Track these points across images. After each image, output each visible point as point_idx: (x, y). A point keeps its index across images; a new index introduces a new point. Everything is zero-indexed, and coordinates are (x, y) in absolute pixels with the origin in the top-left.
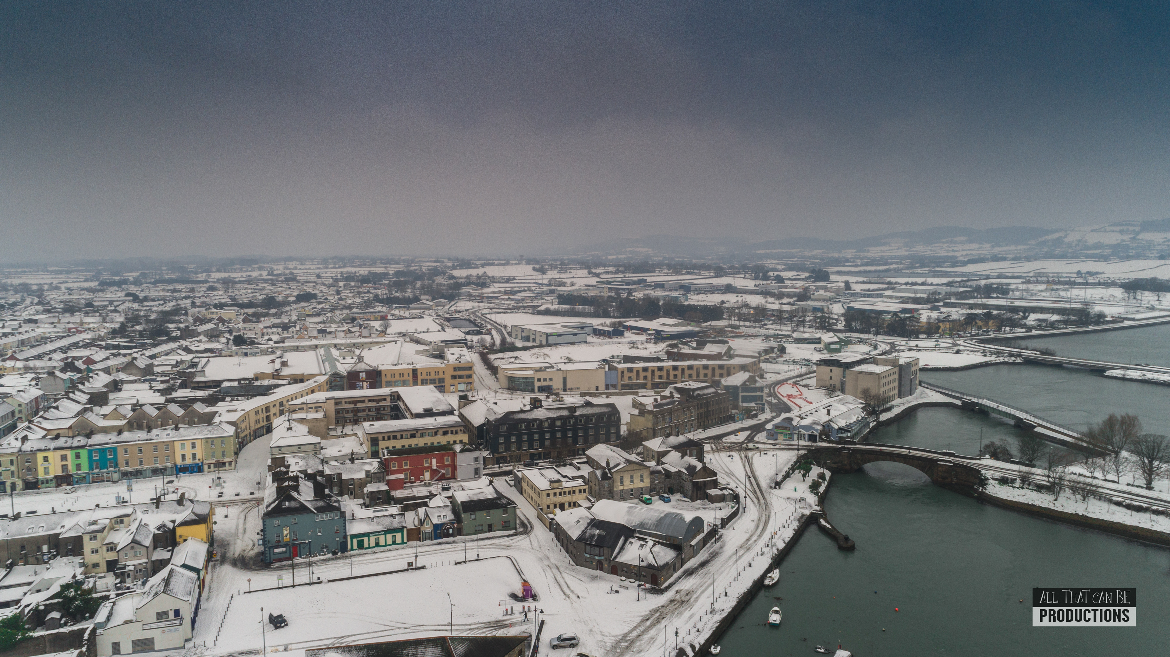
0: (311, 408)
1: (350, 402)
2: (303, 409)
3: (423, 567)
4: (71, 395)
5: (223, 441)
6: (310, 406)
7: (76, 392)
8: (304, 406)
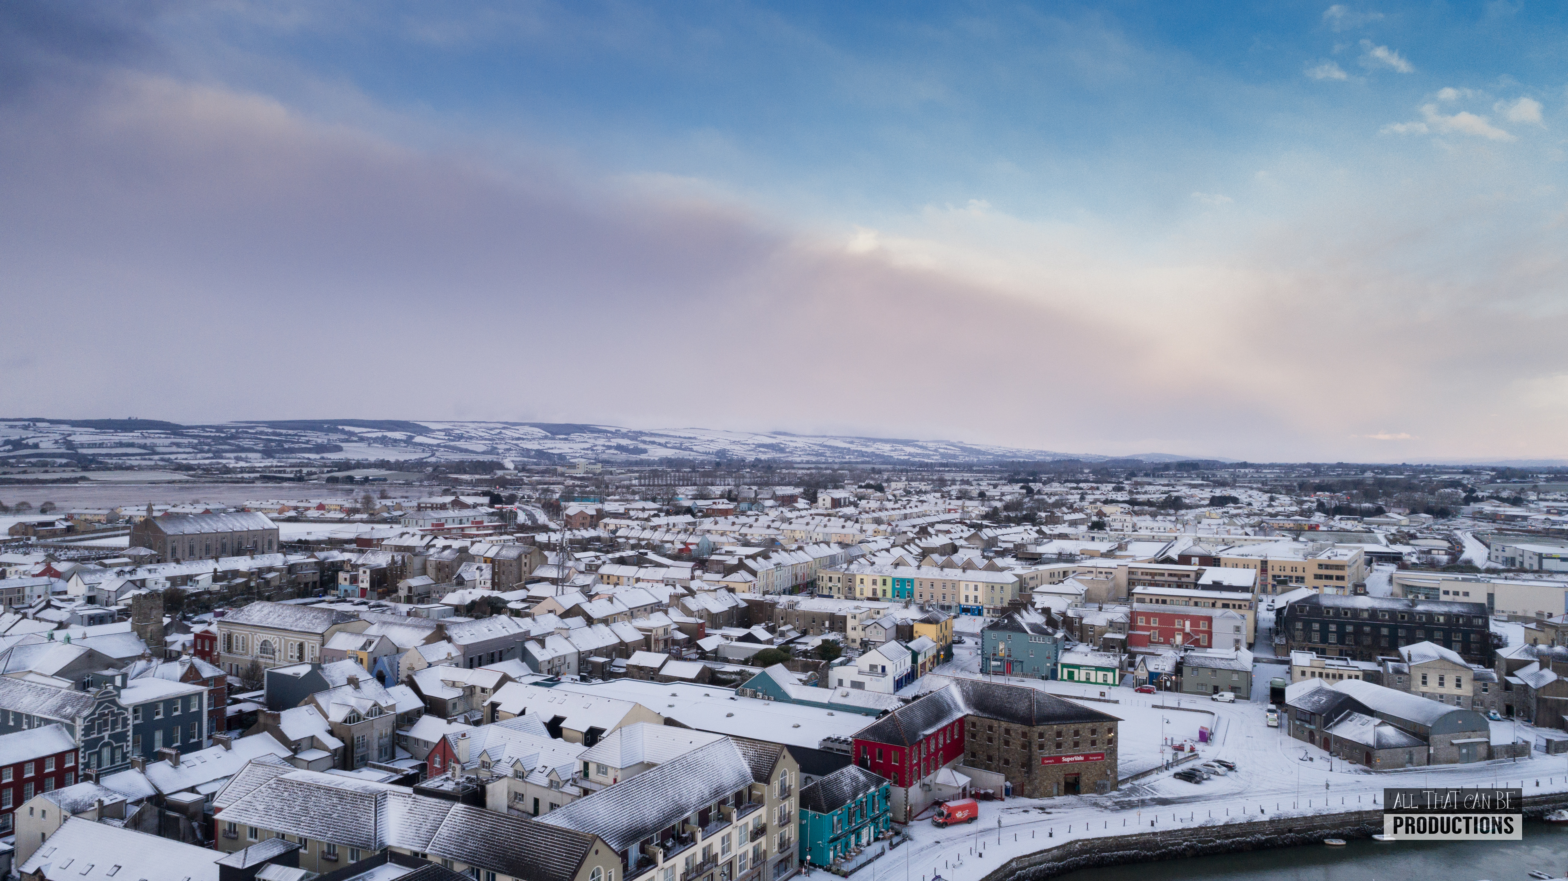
0: (1101, 573)
1: (1147, 574)
2: (1092, 572)
3: (1117, 702)
4: (906, 546)
5: (1002, 588)
6: (1099, 570)
7: (912, 545)
8: (1094, 570)
